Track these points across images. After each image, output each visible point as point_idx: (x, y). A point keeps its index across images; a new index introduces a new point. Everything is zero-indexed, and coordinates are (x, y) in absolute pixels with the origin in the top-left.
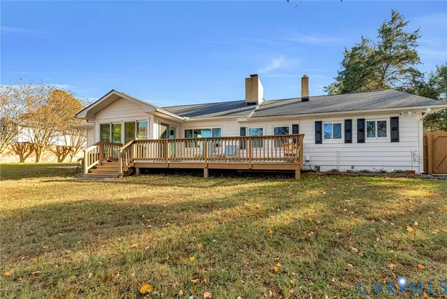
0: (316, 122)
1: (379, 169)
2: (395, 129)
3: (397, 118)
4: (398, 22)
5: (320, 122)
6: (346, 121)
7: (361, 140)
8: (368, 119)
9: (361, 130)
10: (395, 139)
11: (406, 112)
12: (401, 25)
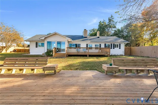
0: (105, 44)
1: (117, 54)
2: (120, 46)
3: (120, 44)
4: (112, 18)
5: (106, 44)
6: (111, 44)
7: (114, 48)
8: (115, 44)
9: (114, 46)
10: (120, 48)
11: (122, 43)
12: (113, 19)
